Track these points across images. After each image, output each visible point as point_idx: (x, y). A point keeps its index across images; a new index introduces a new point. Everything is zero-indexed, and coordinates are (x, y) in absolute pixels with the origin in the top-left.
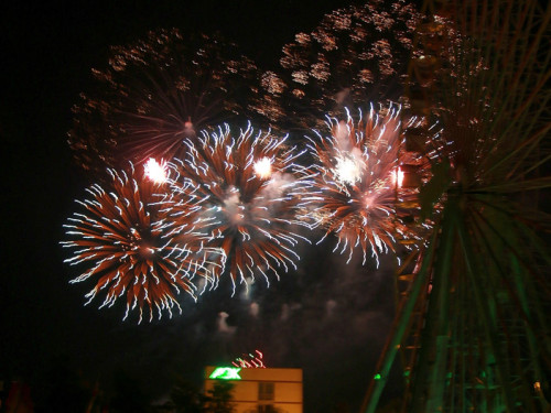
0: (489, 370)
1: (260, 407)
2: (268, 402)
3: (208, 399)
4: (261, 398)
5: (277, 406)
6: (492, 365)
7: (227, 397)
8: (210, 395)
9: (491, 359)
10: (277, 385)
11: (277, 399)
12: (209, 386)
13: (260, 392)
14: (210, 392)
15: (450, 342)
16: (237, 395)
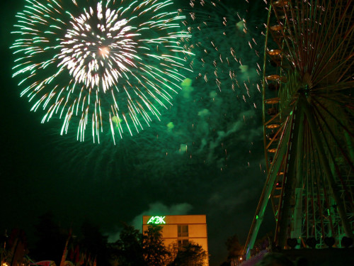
0: (332, 210)
1: (179, 242)
2: (185, 238)
3: (146, 237)
4: (179, 235)
5: (190, 240)
6: (334, 206)
7: (158, 235)
8: (146, 234)
9: (333, 201)
10: (189, 226)
11: (190, 236)
12: (146, 229)
13: (179, 231)
14: (146, 232)
15: (305, 192)
16: (164, 234)
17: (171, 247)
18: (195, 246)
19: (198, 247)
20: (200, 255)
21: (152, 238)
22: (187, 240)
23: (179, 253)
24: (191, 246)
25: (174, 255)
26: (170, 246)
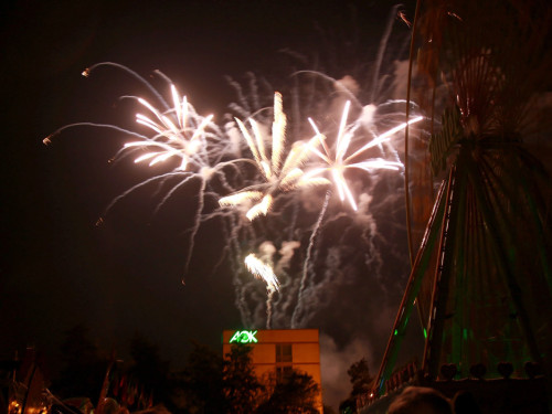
1: (279, 369)
2: (286, 364)
3: (226, 363)
4: (278, 360)
5: (294, 367)
7: (246, 360)
8: (229, 359)
10: (294, 346)
11: (295, 360)
12: (227, 350)
13: (278, 354)
14: (227, 355)
16: (255, 358)
17: (266, 378)
18: (301, 377)
19: (307, 378)
20: (309, 390)
21: (237, 364)
22: (290, 368)
23: (279, 386)
24: (295, 376)
25: (271, 391)
26: (263, 376)
